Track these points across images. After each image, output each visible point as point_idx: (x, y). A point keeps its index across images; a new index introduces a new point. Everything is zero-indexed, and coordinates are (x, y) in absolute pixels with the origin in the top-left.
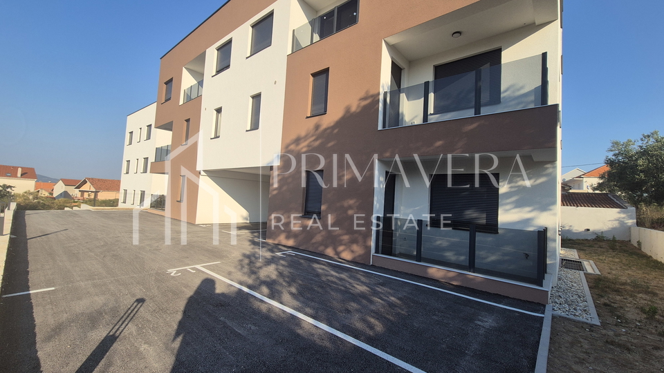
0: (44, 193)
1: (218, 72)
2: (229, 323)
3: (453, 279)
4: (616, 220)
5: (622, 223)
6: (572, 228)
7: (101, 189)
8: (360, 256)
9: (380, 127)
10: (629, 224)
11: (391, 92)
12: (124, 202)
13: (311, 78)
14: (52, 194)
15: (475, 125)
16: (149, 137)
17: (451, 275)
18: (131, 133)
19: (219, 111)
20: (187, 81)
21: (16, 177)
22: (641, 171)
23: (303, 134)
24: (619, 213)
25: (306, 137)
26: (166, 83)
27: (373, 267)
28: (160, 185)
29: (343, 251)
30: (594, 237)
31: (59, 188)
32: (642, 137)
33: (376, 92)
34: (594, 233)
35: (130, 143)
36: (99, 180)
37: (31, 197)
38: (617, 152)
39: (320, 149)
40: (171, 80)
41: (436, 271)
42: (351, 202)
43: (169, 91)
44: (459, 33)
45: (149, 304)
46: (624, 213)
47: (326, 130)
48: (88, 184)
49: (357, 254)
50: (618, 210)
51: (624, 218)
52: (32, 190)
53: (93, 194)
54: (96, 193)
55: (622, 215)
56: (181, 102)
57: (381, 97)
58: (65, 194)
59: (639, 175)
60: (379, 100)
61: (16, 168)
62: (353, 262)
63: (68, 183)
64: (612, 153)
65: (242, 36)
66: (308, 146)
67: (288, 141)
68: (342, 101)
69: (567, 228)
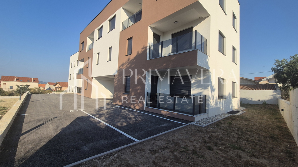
0: (42, 88)
1: (99, 39)
2: (78, 122)
3: (168, 114)
4: (272, 95)
5: (274, 96)
6: (252, 99)
7: (63, 86)
8: (141, 107)
9: (148, 59)
10: (278, 97)
11: (153, 45)
12: (69, 91)
13: (127, 41)
14: (45, 89)
15: (175, 58)
16: (78, 65)
17: (168, 113)
18: (72, 63)
19: (99, 54)
20: (89, 42)
21: (31, 82)
22: (285, 73)
23: (124, 62)
24: (273, 92)
25: (125, 63)
26: (82, 43)
27: (145, 111)
28: (80, 83)
29: (136, 106)
30: (262, 103)
31: (47, 86)
32: (290, 57)
33: (146, 46)
34: (262, 101)
35: (71, 68)
36: (62, 83)
37: (37, 90)
38: (278, 65)
39: (130, 67)
40: (83, 42)
41: (164, 112)
42: (139, 87)
43: (83, 47)
44: (177, 22)
45: (58, 118)
46: (275, 92)
47: (131, 60)
48: (58, 84)
49: (140, 107)
50: (273, 91)
51: (275, 94)
52: (37, 87)
53: (60, 88)
54: (61, 88)
55: (275, 93)
56: (87, 51)
57: (148, 48)
58: (50, 89)
59: (284, 75)
60: (147, 49)
61: (31, 79)
62: (139, 110)
63: (50, 84)
64: (276, 65)
65: (106, 25)
66: (126, 67)
67: (120, 65)
68: (137, 50)
69: (250, 100)
